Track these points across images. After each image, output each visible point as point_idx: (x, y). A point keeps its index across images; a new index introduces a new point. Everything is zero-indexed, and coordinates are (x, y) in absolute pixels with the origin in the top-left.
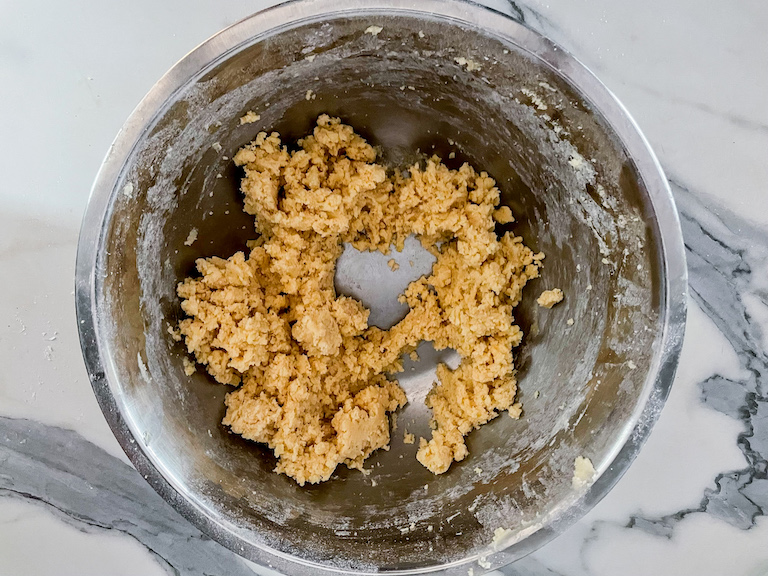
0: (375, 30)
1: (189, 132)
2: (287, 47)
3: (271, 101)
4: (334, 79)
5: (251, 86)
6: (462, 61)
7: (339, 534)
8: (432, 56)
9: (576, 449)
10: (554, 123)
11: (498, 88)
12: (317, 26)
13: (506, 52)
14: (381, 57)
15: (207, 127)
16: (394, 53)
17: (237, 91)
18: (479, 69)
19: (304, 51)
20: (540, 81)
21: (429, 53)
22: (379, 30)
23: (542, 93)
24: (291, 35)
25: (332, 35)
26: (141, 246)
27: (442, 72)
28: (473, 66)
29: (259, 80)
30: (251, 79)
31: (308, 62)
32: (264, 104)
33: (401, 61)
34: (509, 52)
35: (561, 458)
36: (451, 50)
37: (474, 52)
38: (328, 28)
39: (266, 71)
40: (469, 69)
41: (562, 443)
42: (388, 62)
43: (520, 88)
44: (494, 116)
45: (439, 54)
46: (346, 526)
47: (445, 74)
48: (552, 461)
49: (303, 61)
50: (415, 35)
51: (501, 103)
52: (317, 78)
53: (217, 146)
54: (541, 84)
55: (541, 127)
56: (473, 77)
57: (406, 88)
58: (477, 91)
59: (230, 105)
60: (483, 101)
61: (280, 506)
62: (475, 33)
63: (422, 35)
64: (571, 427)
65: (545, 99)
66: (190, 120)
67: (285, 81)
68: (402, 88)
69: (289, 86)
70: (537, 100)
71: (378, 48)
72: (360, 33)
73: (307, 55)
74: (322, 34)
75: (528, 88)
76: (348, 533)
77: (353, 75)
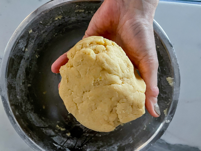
0: (31, 31)
1: (18, 89)
2: (18, 53)
3: (30, 66)
4: (38, 49)
5: (21, 67)
6: (57, 19)
7: (131, 142)
8: (50, 24)
9: (165, 77)
10: (90, 12)
11: (71, 16)
12: (18, 43)
13: (61, 8)
14: (41, 35)
15: (21, 84)
16: (42, 32)
17: (19, 72)
18: (62, 17)
19: (23, 50)
20: (75, 6)
21: (49, 24)
22: (32, 30)
23: (79, 8)
24: (15, 50)
25: (24, 41)
26: (33, 121)
27: (57, 25)
28: (60, 17)
29: (21, 65)
30: (19, 66)
31: (27, 51)
32: (30, 67)
33: (46, 31)
34: (62, 7)
35: (164, 82)
36: (51, 19)
37: (56, 14)
38: (21, 41)
39: (20, 62)
40: (60, 19)
41: (161, 78)
42: (44, 34)
43: (74, 12)
44: (78, 22)
45: (51, 22)
46: (131, 139)
47: (58, 24)
48: (163, 84)
49: (26, 52)
50: (41, 23)
51: (76, 18)
52: (34, 52)
53: (29, 85)
54: (76, 6)
55: (89, 15)
56: (64, 19)
57: (55, 35)
58: (68, 21)
59: (22, 75)
60: (72, 22)
61: (113, 148)
62: (50, 10)
63: (42, 22)
64: (160, 72)
65: (81, 9)
66: (15, 87)
67: (28, 59)
68: (54, 36)
69: (30, 59)
70: (80, 11)
71: (38, 34)
72: (29, 35)
73: (25, 50)
74: (21, 43)
75: (76, 10)
76: (133, 141)
77: (41, 44)
